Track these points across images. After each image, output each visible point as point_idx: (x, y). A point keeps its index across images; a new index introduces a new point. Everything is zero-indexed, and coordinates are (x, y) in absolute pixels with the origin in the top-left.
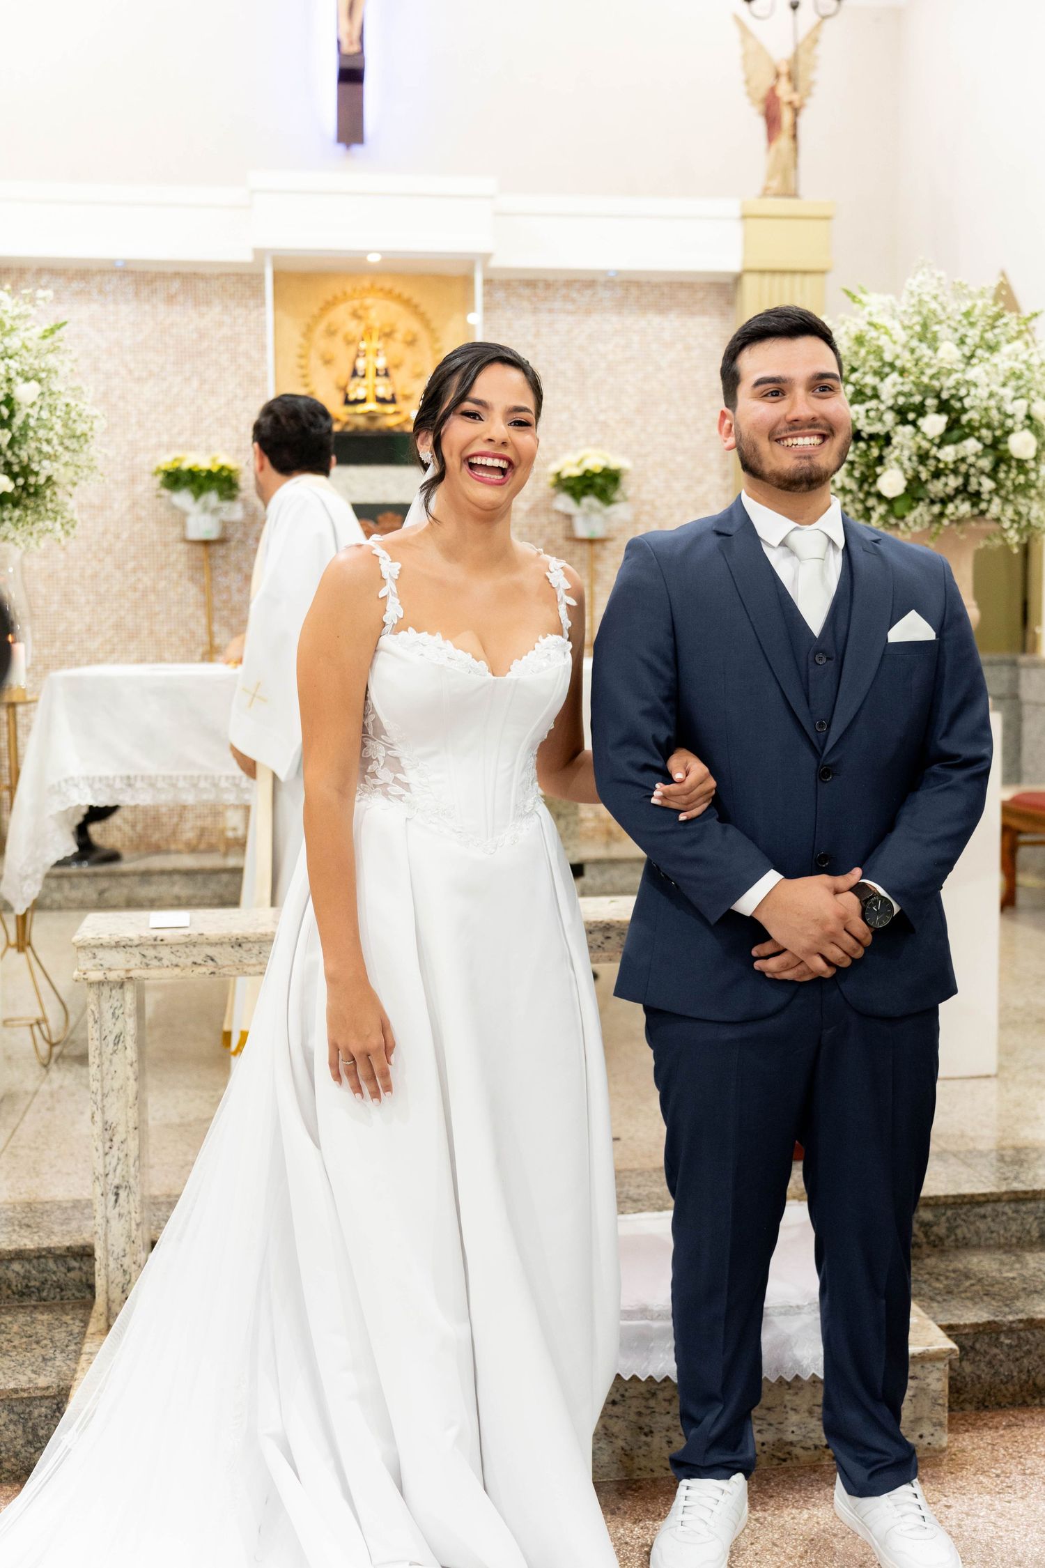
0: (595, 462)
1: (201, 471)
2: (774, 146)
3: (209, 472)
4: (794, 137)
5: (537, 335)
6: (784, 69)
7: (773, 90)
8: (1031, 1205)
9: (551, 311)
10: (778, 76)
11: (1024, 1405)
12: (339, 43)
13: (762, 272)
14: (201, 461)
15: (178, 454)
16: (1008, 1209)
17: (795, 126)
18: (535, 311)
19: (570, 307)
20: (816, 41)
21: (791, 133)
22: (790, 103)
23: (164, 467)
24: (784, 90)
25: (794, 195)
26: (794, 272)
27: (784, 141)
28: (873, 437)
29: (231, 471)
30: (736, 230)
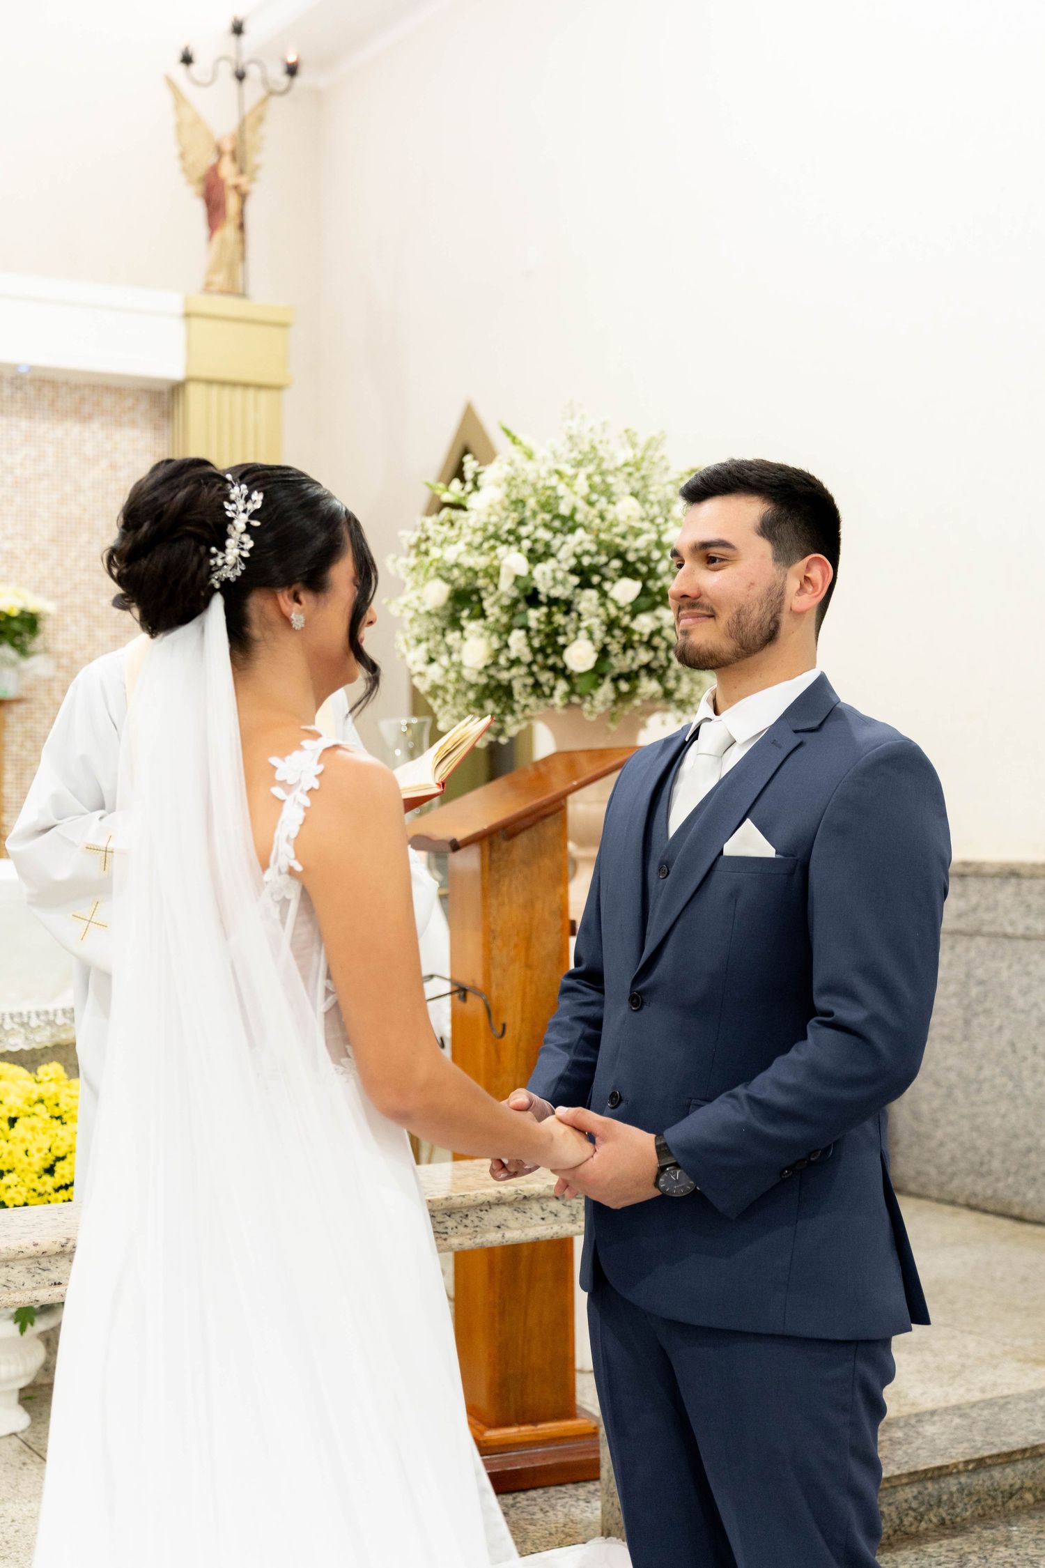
2: (218, 236)
4: (241, 227)
6: (227, 147)
7: (214, 169)
10: (220, 153)
13: (208, 382)
17: (241, 213)
20: (261, 119)
21: (237, 222)
22: (236, 187)
24: (227, 171)
25: (243, 295)
26: (246, 385)
27: (228, 231)
30: (178, 329)
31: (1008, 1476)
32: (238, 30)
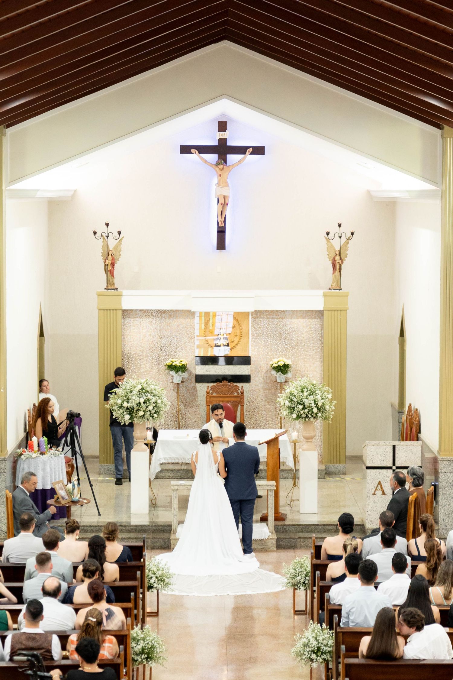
0: (281, 364)
1: (177, 366)
2: (334, 274)
3: (180, 366)
4: (340, 271)
5: (268, 325)
6: (338, 253)
7: (334, 258)
8: (300, 527)
9: (272, 318)
10: (336, 255)
11: (290, 549)
12: (218, 223)
13: (329, 310)
14: (177, 363)
15: (171, 360)
16: (297, 527)
17: (340, 269)
18: (268, 318)
19: (278, 317)
20: (348, 243)
22: (339, 262)
23: (168, 364)
24: (338, 258)
25: (339, 289)
26: (338, 310)
27: (337, 273)
28: (293, 408)
29: (185, 365)
30: (322, 299)
31: (330, 528)
32: (340, 225)
